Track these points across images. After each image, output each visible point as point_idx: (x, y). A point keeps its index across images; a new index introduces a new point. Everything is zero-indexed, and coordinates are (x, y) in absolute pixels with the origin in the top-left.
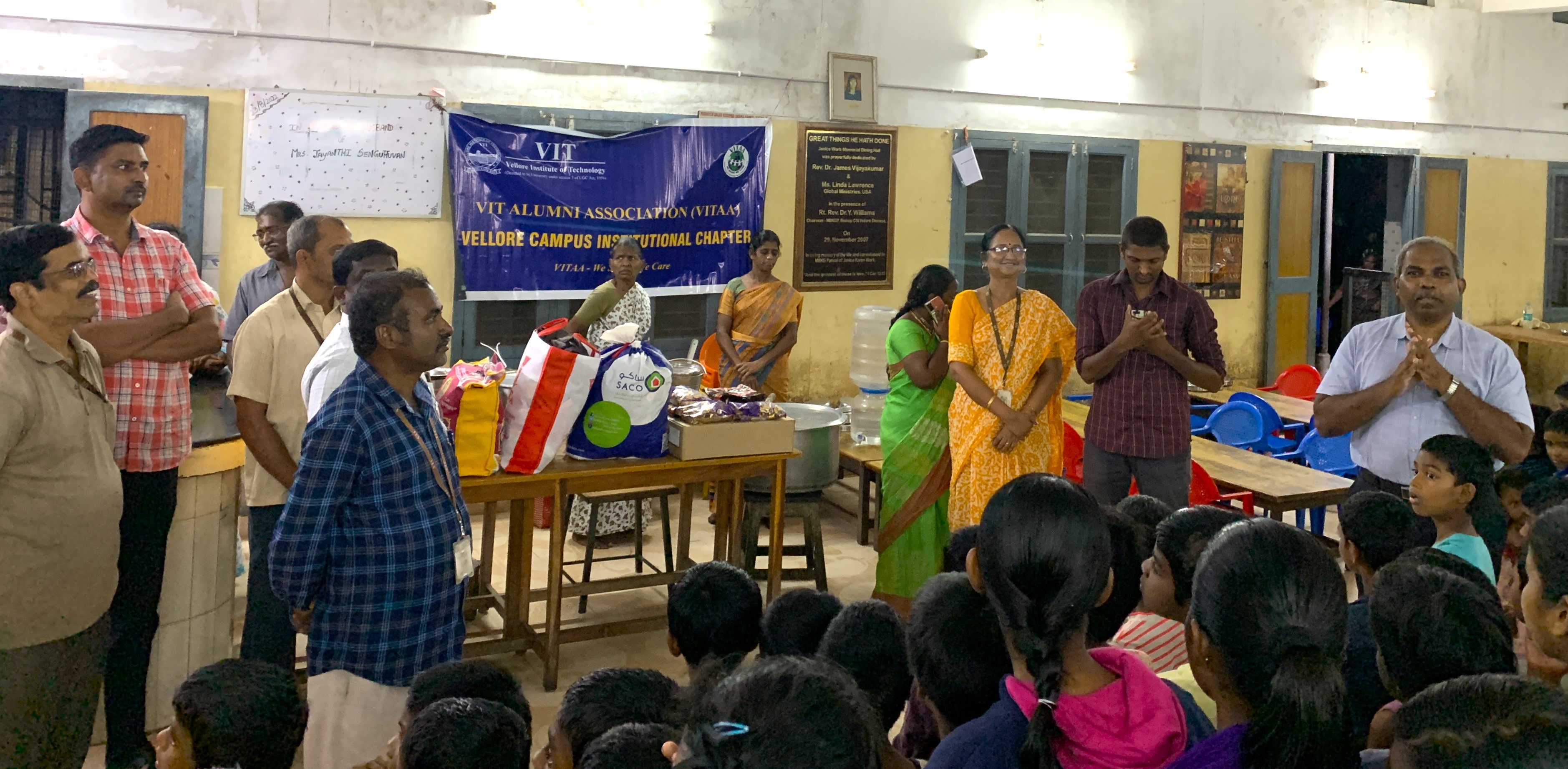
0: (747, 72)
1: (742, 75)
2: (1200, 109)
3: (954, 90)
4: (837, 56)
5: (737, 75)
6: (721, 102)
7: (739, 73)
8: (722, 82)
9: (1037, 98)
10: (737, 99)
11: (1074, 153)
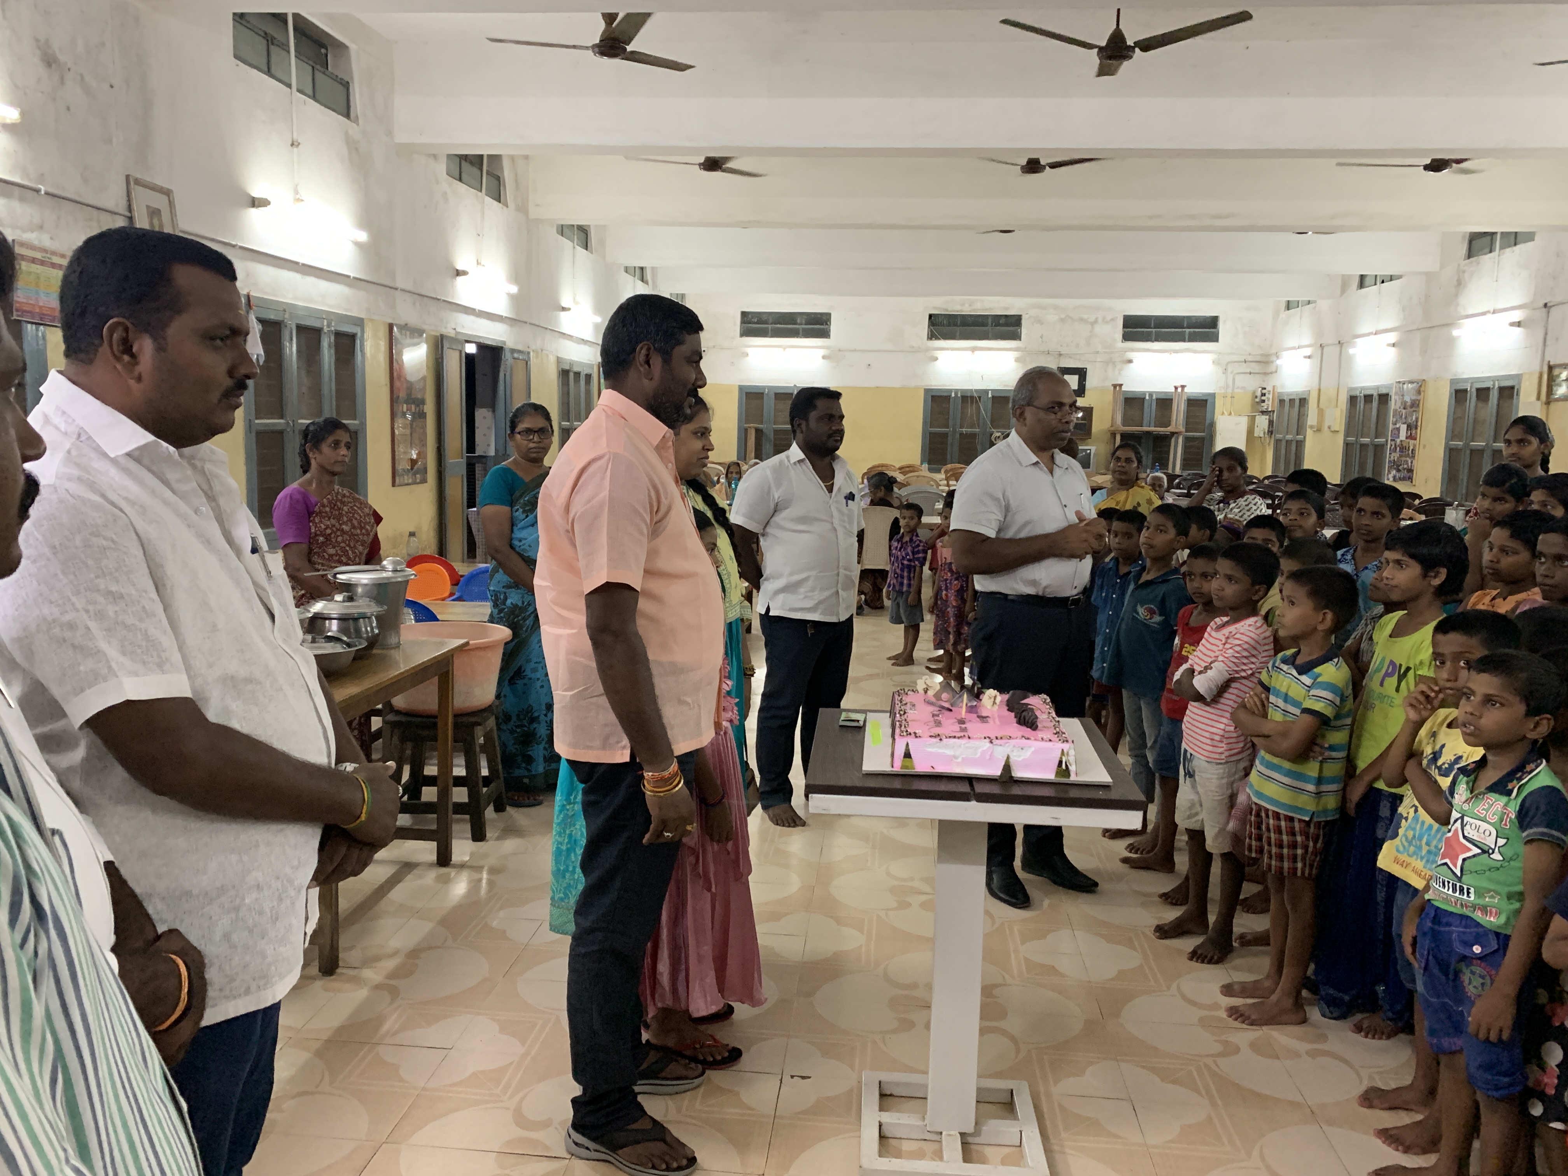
0: (51, 190)
1: (47, 193)
2: (396, 289)
3: (240, 244)
4: (138, 182)
5: (37, 191)
6: (24, 230)
7: (43, 190)
8: (22, 199)
9: (297, 263)
10: (41, 228)
11: (326, 329)
